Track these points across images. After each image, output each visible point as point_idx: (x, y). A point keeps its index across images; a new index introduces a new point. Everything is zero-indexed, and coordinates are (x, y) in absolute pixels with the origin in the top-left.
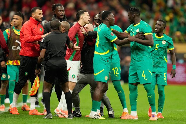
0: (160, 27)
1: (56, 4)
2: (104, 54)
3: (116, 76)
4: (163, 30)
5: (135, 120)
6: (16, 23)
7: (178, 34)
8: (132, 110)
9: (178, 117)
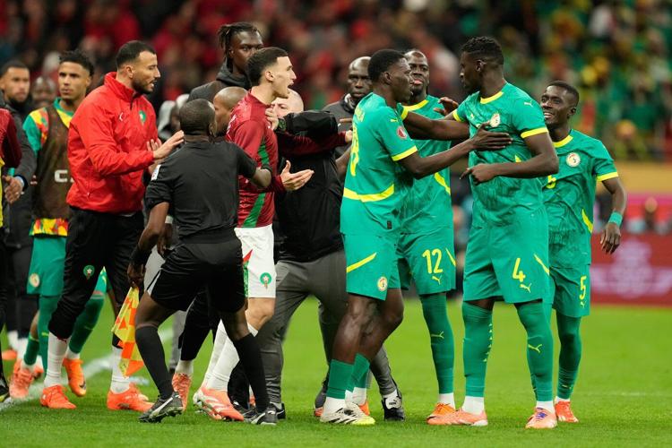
0: (557, 107)
1: (236, 24)
2: (375, 198)
3: (434, 278)
4: (568, 118)
5: (475, 427)
6: (72, 90)
7: (627, 128)
8: (470, 392)
9: (625, 417)
